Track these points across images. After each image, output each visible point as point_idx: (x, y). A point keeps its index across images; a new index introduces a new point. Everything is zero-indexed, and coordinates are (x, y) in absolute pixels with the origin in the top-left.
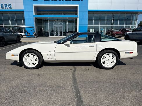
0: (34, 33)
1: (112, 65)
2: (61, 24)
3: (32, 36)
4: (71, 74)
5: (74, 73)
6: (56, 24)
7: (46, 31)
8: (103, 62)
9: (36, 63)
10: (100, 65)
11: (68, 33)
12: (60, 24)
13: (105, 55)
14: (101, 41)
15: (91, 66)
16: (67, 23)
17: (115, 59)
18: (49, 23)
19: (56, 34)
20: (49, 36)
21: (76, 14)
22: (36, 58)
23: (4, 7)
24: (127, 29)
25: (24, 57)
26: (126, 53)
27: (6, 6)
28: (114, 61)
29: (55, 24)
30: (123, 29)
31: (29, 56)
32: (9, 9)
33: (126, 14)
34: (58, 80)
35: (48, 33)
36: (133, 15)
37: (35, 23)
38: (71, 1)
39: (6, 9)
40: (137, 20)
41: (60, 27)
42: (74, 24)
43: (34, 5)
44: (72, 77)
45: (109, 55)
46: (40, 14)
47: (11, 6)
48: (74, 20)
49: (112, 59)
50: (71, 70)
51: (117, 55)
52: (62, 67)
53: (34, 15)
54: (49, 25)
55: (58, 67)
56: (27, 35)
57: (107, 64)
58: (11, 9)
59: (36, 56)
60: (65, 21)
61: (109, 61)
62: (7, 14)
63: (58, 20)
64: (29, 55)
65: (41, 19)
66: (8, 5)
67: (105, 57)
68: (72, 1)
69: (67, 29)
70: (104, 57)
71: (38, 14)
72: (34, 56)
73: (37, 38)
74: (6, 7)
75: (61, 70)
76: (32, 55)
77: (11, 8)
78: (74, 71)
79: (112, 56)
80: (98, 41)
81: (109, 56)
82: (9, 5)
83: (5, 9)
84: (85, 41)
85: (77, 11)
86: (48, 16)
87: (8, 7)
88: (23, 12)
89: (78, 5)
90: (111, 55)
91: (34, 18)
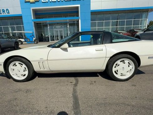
0: (34, 39)
1: (129, 75)
2: (61, 28)
3: (32, 42)
4: (72, 89)
5: (75, 88)
6: (57, 28)
7: (46, 36)
8: (115, 72)
9: (25, 75)
10: (111, 76)
13: (118, 62)
14: (111, 42)
15: (98, 76)
16: (68, 26)
17: (132, 67)
18: (49, 27)
19: (56, 39)
20: (50, 41)
21: (78, 16)
22: (25, 68)
23: (2, 12)
24: (135, 30)
25: (9, 67)
26: (149, 58)
27: (4, 11)
28: (131, 70)
29: (55, 28)
30: (131, 30)
31: (16, 66)
32: (7, 14)
33: (135, 12)
34: (52, 100)
35: (48, 38)
36: (142, 14)
37: (34, 28)
38: (71, 1)
39: (4, 14)
40: (147, 19)
41: (61, 31)
42: (76, 27)
43: (32, 8)
44: (73, 94)
45: (124, 61)
46: (40, 18)
47: (8, 11)
48: (76, 22)
49: (129, 66)
50: (70, 84)
51: (136, 61)
52: (59, 78)
53: (33, 19)
54: (49, 29)
55: (55, 78)
56: (27, 40)
57: (121, 74)
58: (9, 14)
59: (24, 66)
60: (65, 24)
61: (123, 70)
62: (6, 19)
63: (58, 23)
64: (15, 64)
65: (41, 23)
66: (5, 10)
67: (119, 65)
68: (73, 1)
69: (69, 32)
70: (116, 64)
71: (36, 18)
72: (22, 65)
73: (37, 43)
74: (4, 13)
75: (57, 83)
76: (19, 64)
77: (9, 13)
78: (76, 85)
79: (129, 63)
80: (108, 42)
81: (124, 63)
82: (7, 10)
83: (2, 14)
84: (89, 44)
85: (78, 12)
86: (48, 20)
87: (6, 12)
88: (22, 16)
89: (79, 5)
90: (127, 61)
91: (33, 22)
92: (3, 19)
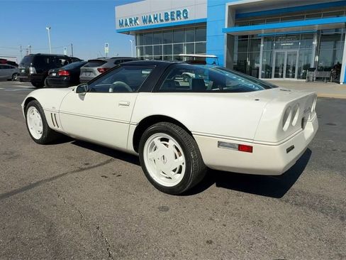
1: (177, 180)
2: (296, 46)
11: (313, 70)
12: (291, 47)
13: (155, 140)
16: (315, 43)
17: (183, 160)
18: (262, 45)
23: (175, 17)
27: (179, 14)
28: (181, 167)
32: (183, 20)
39: (179, 20)
43: (228, 4)
47: (187, 14)
49: (176, 157)
54: (262, 49)
57: (163, 172)
58: (187, 20)
61: (164, 163)
62: (181, 30)
63: (287, 35)
65: (247, 36)
66: (182, 12)
74: (179, 17)
77: (186, 17)
78: (82, 170)
79: (176, 147)
81: (167, 146)
82: (185, 11)
83: (176, 21)
86: (263, 29)
87: (182, 15)
91: (226, 34)
92: (176, 31)
